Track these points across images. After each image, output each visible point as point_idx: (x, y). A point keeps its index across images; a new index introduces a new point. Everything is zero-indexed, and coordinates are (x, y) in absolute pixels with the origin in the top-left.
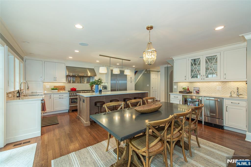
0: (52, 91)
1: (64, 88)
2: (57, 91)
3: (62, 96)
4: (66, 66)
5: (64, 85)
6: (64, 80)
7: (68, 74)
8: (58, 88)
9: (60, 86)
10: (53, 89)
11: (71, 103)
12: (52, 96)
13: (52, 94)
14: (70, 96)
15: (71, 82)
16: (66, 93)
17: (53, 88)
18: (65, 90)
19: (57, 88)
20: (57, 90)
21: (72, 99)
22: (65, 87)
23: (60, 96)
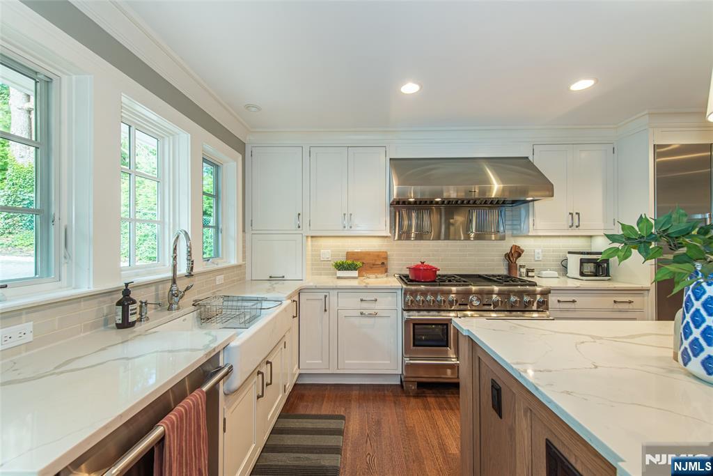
0: (340, 274)
1: (383, 263)
2: (355, 273)
3: (372, 305)
4: (390, 159)
5: (383, 249)
6: (382, 225)
7: (398, 195)
8: (359, 263)
9: (368, 254)
10: (341, 267)
11: (414, 345)
12: (333, 298)
13: (331, 291)
14: (408, 310)
15: (413, 235)
16: (391, 290)
17: (342, 259)
18: (386, 272)
19: (358, 260)
20: (355, 269)
21: (416, 324)
22: (386, 258)
23: (365, 305)
